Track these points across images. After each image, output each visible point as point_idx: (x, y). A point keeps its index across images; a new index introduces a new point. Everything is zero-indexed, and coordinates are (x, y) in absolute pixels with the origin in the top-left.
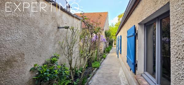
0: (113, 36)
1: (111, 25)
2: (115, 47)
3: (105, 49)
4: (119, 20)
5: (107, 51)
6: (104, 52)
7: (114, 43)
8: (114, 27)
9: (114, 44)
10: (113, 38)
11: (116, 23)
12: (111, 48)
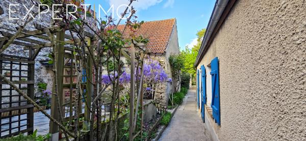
0: (188, 69)
1: (185, 50)
2: (193, 89)
3: (171, 95)
4: (199, 40)
5: (176, 100)
6: (169, 103)
7: (191, 82)
8: (191, 52)
9: (192, 85)
10: (190, 73)
11: (195, 46)
12: (185, 93)
